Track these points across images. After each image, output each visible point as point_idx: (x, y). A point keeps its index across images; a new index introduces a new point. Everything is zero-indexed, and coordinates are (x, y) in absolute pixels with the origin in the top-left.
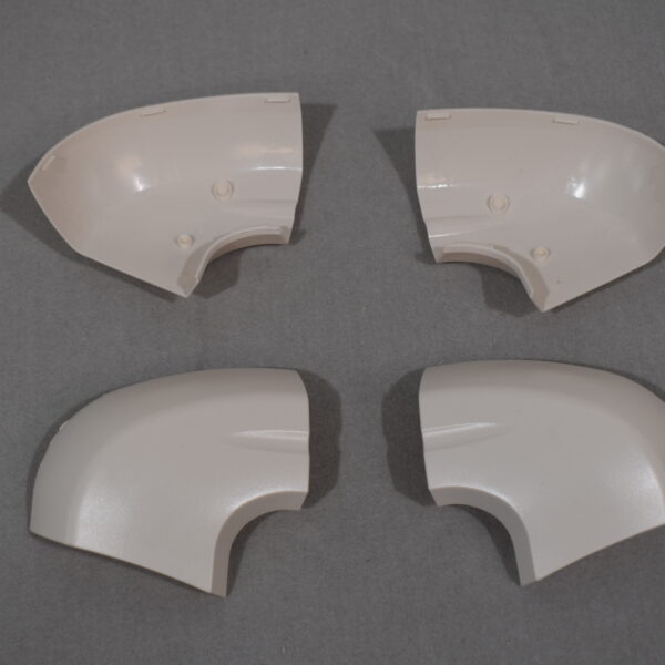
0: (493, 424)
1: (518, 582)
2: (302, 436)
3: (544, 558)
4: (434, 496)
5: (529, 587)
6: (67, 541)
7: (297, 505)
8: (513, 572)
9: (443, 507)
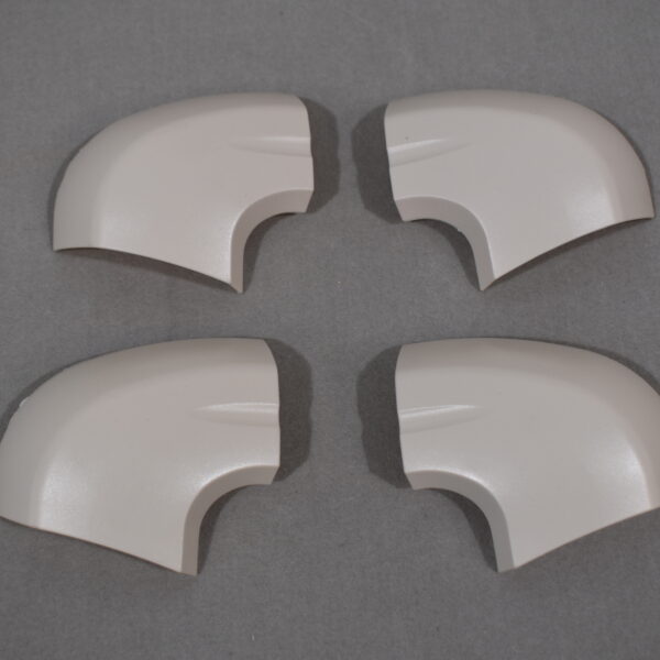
0: (472, 407)
1: (496, 569)
2: (271, 408)
3: (523, 545)
4: (410, 480)
5: (507, 573)
6: (31, 523)
7: (268, 480)
8: (491, 559)
9: (420, 491)
